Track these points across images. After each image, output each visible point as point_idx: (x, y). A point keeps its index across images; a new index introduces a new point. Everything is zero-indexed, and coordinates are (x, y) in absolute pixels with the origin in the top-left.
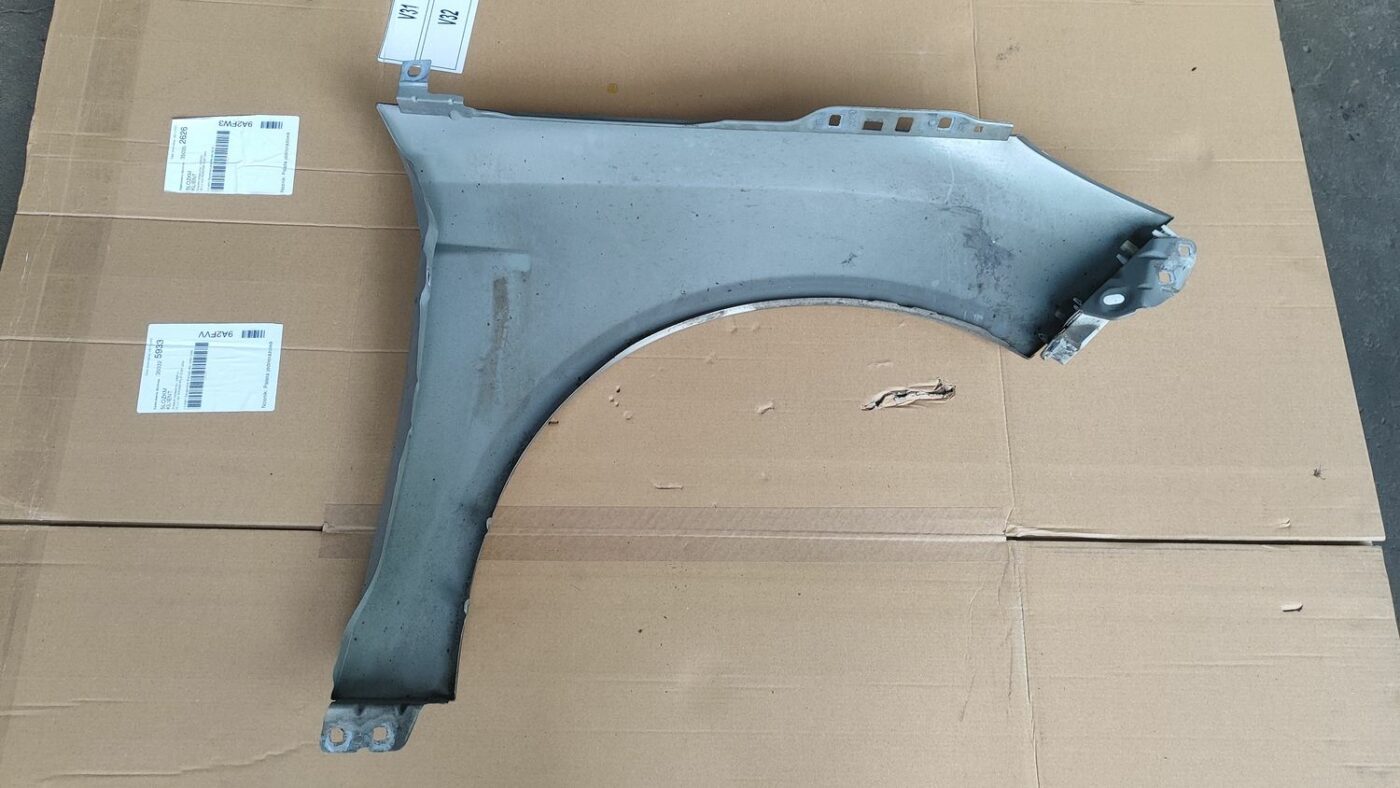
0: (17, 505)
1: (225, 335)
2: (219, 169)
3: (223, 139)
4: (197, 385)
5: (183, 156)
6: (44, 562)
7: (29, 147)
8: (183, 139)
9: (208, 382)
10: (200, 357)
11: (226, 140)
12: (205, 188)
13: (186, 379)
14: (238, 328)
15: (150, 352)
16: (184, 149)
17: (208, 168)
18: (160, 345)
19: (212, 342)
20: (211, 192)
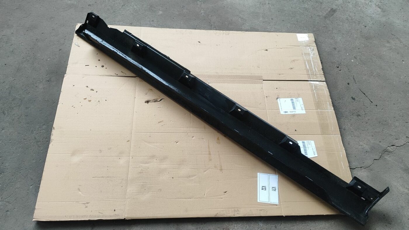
1: (291, 112)
4: (293, 103)
5: (313, 148)
8: (314, 152)
10: (294, 108)
12: (305, 141)
14: (289, 113)
15: (304, 108)
16: (313, 150)
17: (307, 146)
18: (302, 110)
19: (293, 111)
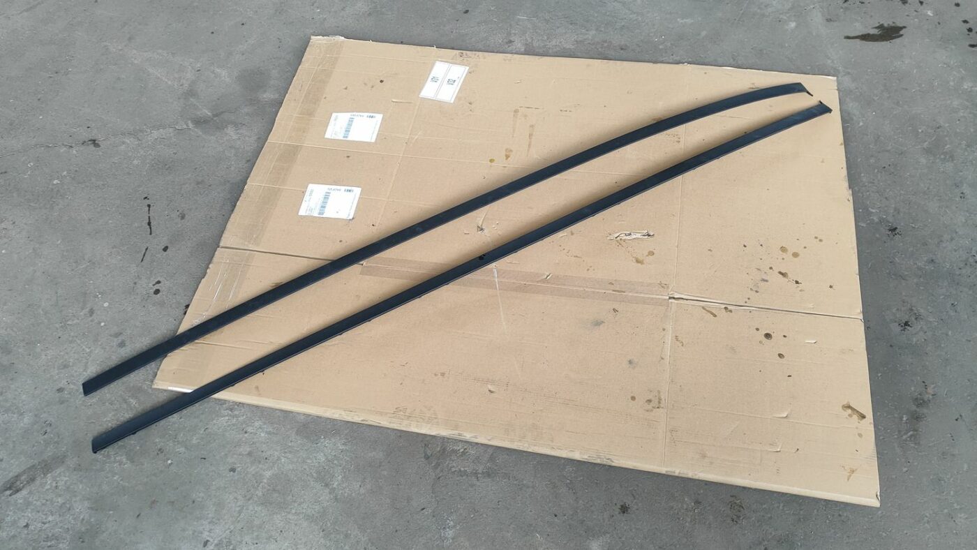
0: (246, 243)
1: (338, 190)
2: (347, 131)
3: (351, 121)
4: (323, 207)
5: (334, 125)
6: (253, 264)
7: (277, 119)
9: (328, 206)
10: (326, 197)
11: (352, 121)
12: (341, 137)
13: (320, 204)
14: (343, 188)
15: (307, 193)
16: (335, 123)
17: (344, 130)
18: (312, 191)
19: (332, 192)
20: (342, 139)
